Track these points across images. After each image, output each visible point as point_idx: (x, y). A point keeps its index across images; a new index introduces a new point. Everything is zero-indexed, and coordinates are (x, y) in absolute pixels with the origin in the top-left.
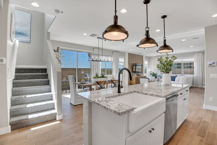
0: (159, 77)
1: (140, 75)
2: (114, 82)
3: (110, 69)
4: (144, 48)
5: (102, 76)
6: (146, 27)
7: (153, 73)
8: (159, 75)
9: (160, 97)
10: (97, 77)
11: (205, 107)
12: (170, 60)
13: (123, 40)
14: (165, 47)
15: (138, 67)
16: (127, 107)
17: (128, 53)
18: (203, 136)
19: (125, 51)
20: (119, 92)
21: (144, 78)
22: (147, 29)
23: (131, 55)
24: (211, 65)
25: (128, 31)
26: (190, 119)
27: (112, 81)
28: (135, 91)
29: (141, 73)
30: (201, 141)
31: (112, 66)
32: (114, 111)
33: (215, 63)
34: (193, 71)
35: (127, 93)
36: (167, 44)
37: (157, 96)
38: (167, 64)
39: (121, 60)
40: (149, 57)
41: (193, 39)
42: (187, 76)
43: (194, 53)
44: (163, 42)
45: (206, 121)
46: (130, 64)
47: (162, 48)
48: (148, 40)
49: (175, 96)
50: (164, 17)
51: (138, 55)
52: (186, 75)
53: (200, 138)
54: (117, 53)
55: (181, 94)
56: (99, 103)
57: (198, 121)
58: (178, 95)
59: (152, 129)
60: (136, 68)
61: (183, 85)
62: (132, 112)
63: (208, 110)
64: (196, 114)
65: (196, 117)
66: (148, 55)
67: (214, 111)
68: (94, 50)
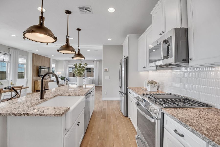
0: (67, 80)
1: (46, 79)
2: (15, 89)
3: (2, 72)
4: (63, 54)
6: (67, 35)
7: (62, 77)
8: (67, 78)
9: (81, 96)
11: (103, 99)
12: (83, 66)
13: (47, 43)
14: (79, 55)
15: (43, 70)
16: (64, 108)
17: (33, 54)
18: (105, 118)
19: (28, 50)
20: (42, 98)
21: (51, 82)
22: (68, 37)
23: (35, 56)
25: (57, 37)
26: (96, 110)
27: (13, 88)
28: (58, 95)
29: (48, 77)
30: (105, 121)
31: (6, 68)
32: (54, 114)
33: (107, 70)
34: (93, 75)
35: (51, 98)
36: (81, 52)
37: (79, 95)
38: (81, 69)
39: (22, 61)
41: (95, 51)
42: (90, 78)
43: (94, 61)
44: (78, 50)
45: (105, 108)
46: (35, 66)
47: (77, 56)
48: (67, 47)
49: (89, 94)
50: (79, 30)
51: (45, 57)
52: (88, 78)
53: (104, 120)
54: (16, 52)
55: (92, 92)
56: (28, 113)
57: (100, 109)
58: (90, 93)
59: (79, 122)
60: (41, 71)
61: (86, 85)
62: (69, 111)
63: (104, 101)
64: (98, 105)
65: (99, 107)
66: (57, 58)
67: (107, 101)
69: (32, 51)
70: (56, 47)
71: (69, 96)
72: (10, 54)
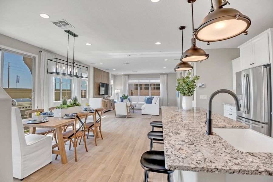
5: (74, 103)
7: (124, 95)
10: (65, 106)
17: (94, 68)
19: (91, 63)
24: (201, 86)
27: (96, 111)
29: (107, 95)
31: (71, 85)
33: (204, 85)
34: (160, 93)
40: (115, 75)
41: (175, 60)
43: (160, 74)
50: (182, 28)
68: (42, 53)
69: (95, 64)
70: (129, 57)
71: (224, 127)
72: (88, 68)
